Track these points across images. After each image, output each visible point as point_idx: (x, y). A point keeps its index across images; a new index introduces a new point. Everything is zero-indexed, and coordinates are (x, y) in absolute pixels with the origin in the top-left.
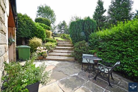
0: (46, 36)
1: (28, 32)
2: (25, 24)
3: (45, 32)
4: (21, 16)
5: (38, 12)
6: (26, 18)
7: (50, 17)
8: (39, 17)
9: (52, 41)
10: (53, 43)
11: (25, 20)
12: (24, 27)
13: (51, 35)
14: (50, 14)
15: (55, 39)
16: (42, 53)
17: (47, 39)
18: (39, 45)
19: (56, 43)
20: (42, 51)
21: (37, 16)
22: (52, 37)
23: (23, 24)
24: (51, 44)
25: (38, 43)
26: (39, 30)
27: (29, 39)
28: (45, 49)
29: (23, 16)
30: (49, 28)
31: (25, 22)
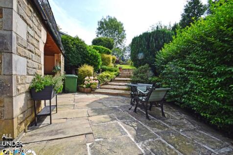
0: (101, 63)
1: (77, 58)
2: (74, 49)
3: (100, 57)
4: (70, 40)
5: (99, 29)
6: (76, 42)
7: (117, 34)
8: (100, 36)
9: (111, 70)
10: (111, 73)
11: (74, 44)
12: (74, 52)
13: (111, 61)
14: (116, 30)
15: (118, 68)
16: (91, 84)
17: (105, 67)
18: (89, 75)
19: (116, 73)
20: (90, 82)
21: (97, 36)
22: (112, 65)
23: (73, 49)
24: (109, 74)
25: (88, 72)
26: (91, 55)
27: (78, 67)
28: (96, 80)
29: (73, 40)
30: (108, 51)
31: (75, 46)
